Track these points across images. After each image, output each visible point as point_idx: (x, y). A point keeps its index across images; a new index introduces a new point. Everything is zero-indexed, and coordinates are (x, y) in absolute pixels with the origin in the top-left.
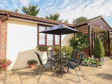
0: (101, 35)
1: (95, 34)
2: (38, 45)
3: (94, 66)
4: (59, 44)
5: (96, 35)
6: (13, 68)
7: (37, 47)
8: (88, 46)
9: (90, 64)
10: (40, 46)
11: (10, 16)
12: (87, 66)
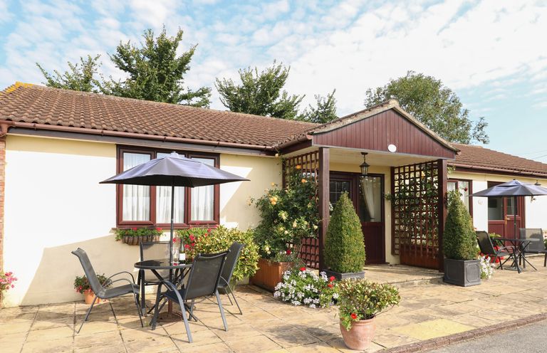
0: (415, 178)
1: (396, 171)
2: (118, 224)
3: (312, 303)
4: (209, 218)
5: (400, 180)
6: (25, 299)
7: (113, 229)
8: (316, 227)
9: (301, 295)
10: (127, 227)
11: (9, 129)
12: (289, 302)
